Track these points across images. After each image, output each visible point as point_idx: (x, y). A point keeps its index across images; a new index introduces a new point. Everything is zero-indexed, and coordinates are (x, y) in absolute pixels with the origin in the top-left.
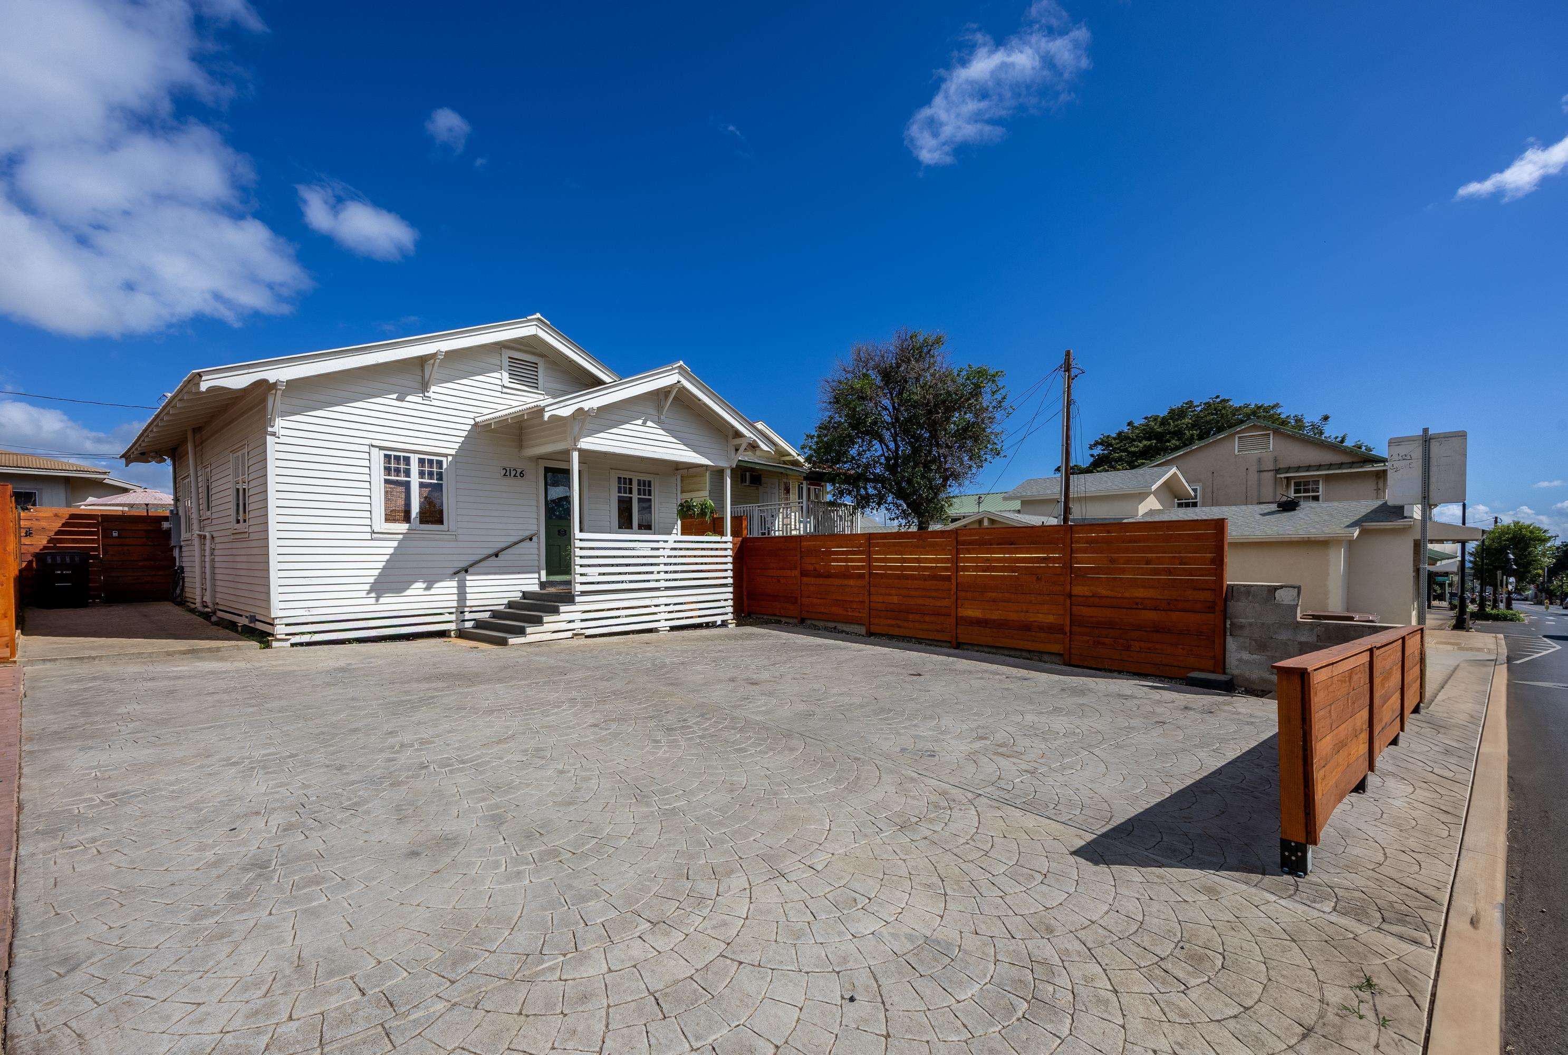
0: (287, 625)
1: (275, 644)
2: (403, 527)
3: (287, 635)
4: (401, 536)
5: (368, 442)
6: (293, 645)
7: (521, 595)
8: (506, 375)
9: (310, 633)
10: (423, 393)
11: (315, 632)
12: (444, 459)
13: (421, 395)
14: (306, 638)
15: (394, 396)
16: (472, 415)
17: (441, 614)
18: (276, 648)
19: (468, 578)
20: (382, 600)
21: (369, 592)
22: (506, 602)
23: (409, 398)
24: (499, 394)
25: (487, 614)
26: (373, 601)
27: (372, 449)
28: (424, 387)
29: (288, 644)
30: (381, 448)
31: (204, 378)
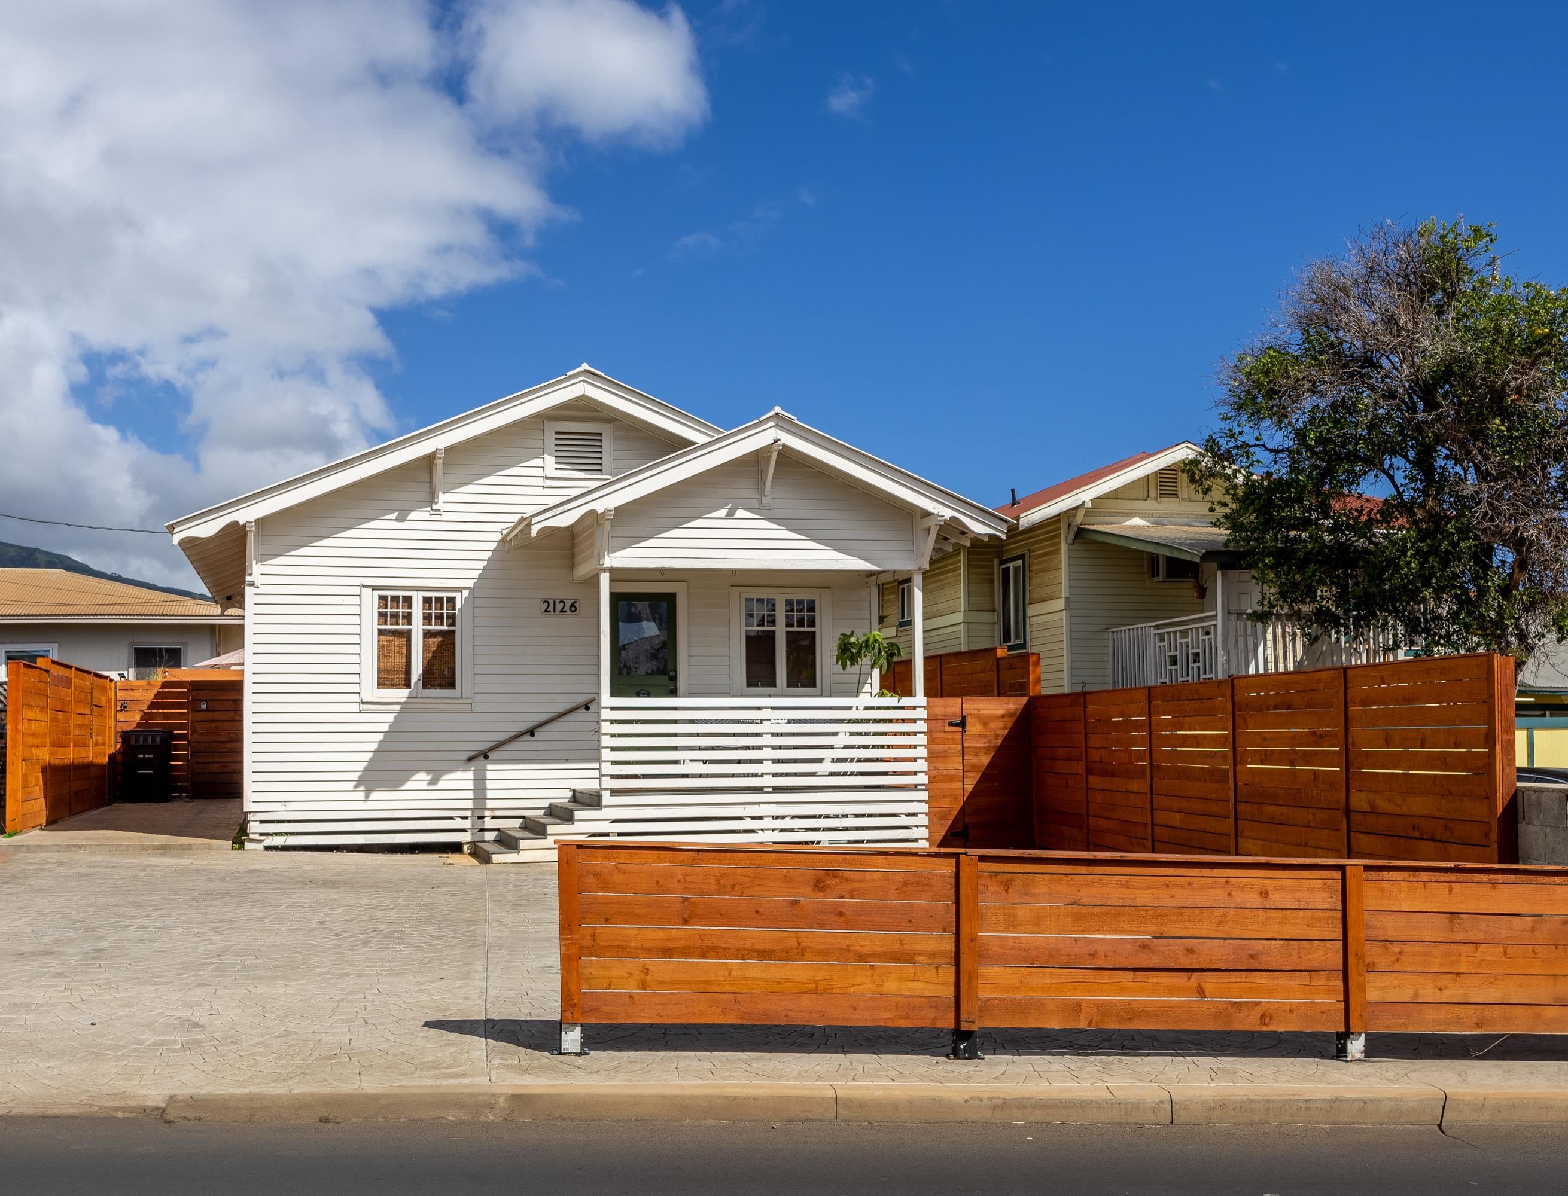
0: (262, 822)
1: (247, 845)
2: (402, 694)
3: (261, 834)
4: (398, 707)
5: (358, 581)
6: (267, 848)
8: (550, 461)
9: (286, 834)
10: (431, 506)
11: (292, 834)
12: (457, 595)
13: (429, 509)
14: (280, 841)
15: (394, 516)
17: (451, 818)
18: (249, 850)
19: (489, 767)
20: (374, 795)
21: (356, 786)
22: (546, 806)
23: (413, 515)
26: (361, 795)
27: (363, 590)
28: (431, 498)
29: (261, 846)
30: (375, 588)
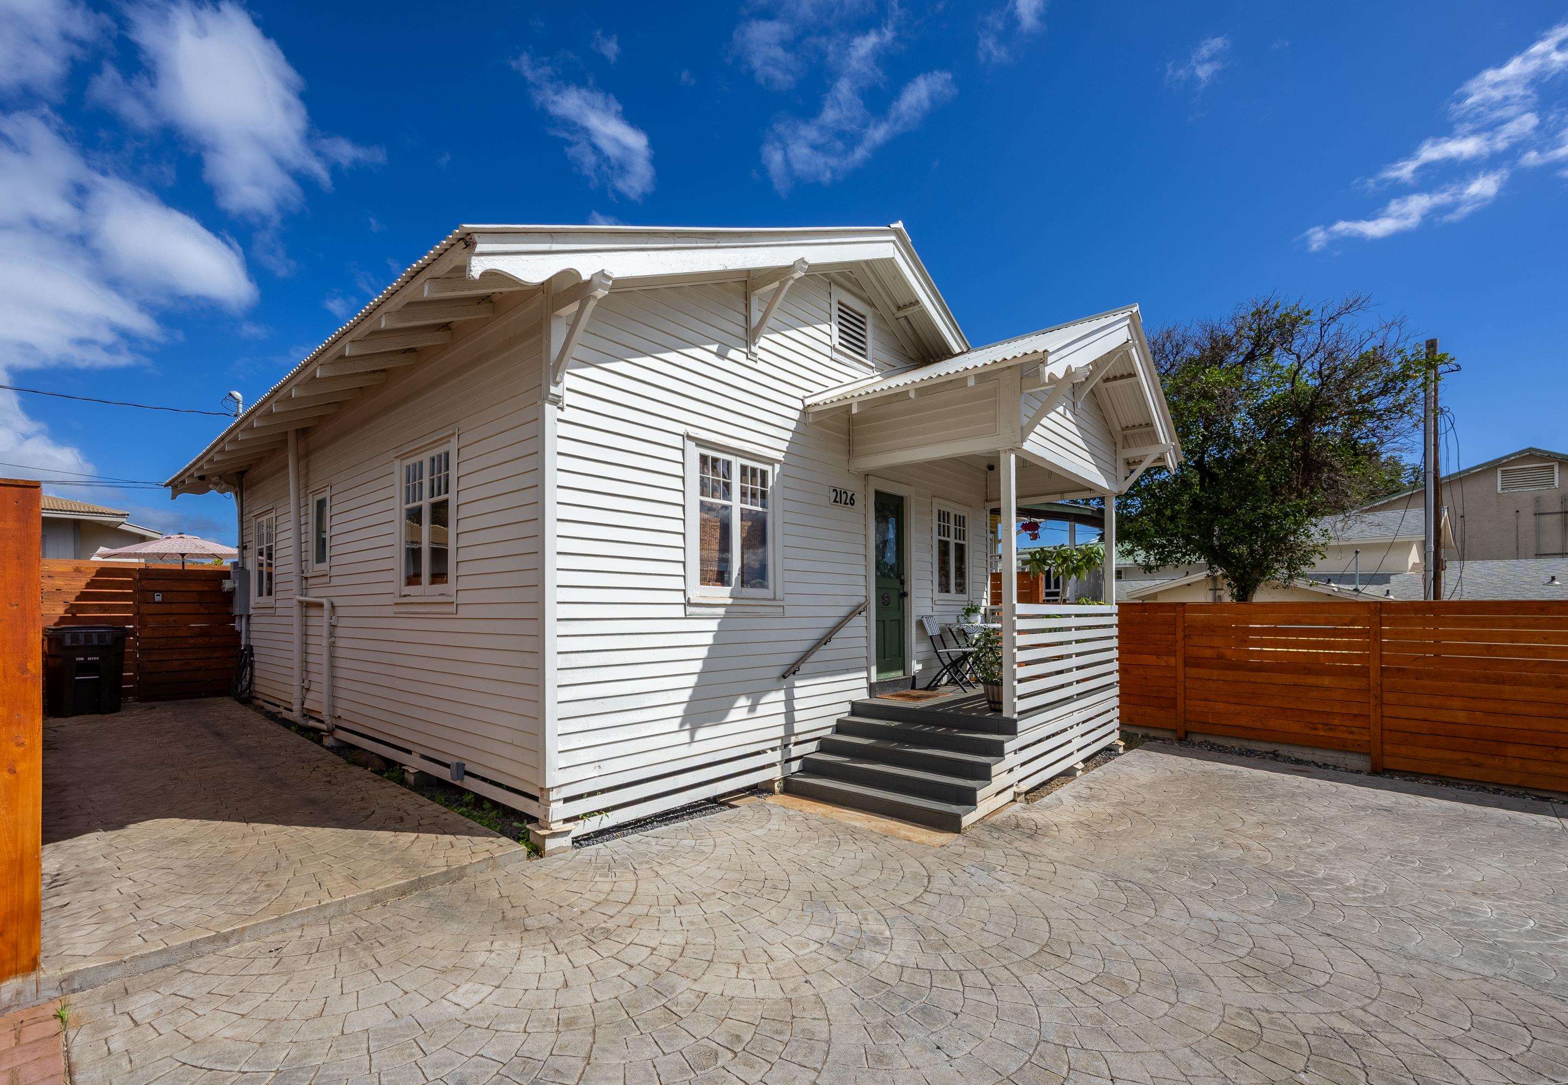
0: (566, 800)
1: (550, 844)
2: (721, 594)
3: (567, 821)
4: (721, 611)
5: (681, 429)
6: (576, 840)
7: (848, 707)
8: (835, 328)
9: (599, 812)
10: (747, 345)
11: (607, 810)
12: (768, 468)
13: (745, 350)
14: (592, 825)
15: (714, 348)
16: (800, 393)
17: (758, 753)
18: (552, 853)
19: (797, 684)
20: (701, 734)
21: (682, 725)
22: (834, 723)
23: (732, 354)
24: (826, 361)
25: (812, 747)
26: (685, 737)
27: (688, 443)
28: (750, 336)
29: (566, 841)
30: (700, 443)
31: (480, 248)
